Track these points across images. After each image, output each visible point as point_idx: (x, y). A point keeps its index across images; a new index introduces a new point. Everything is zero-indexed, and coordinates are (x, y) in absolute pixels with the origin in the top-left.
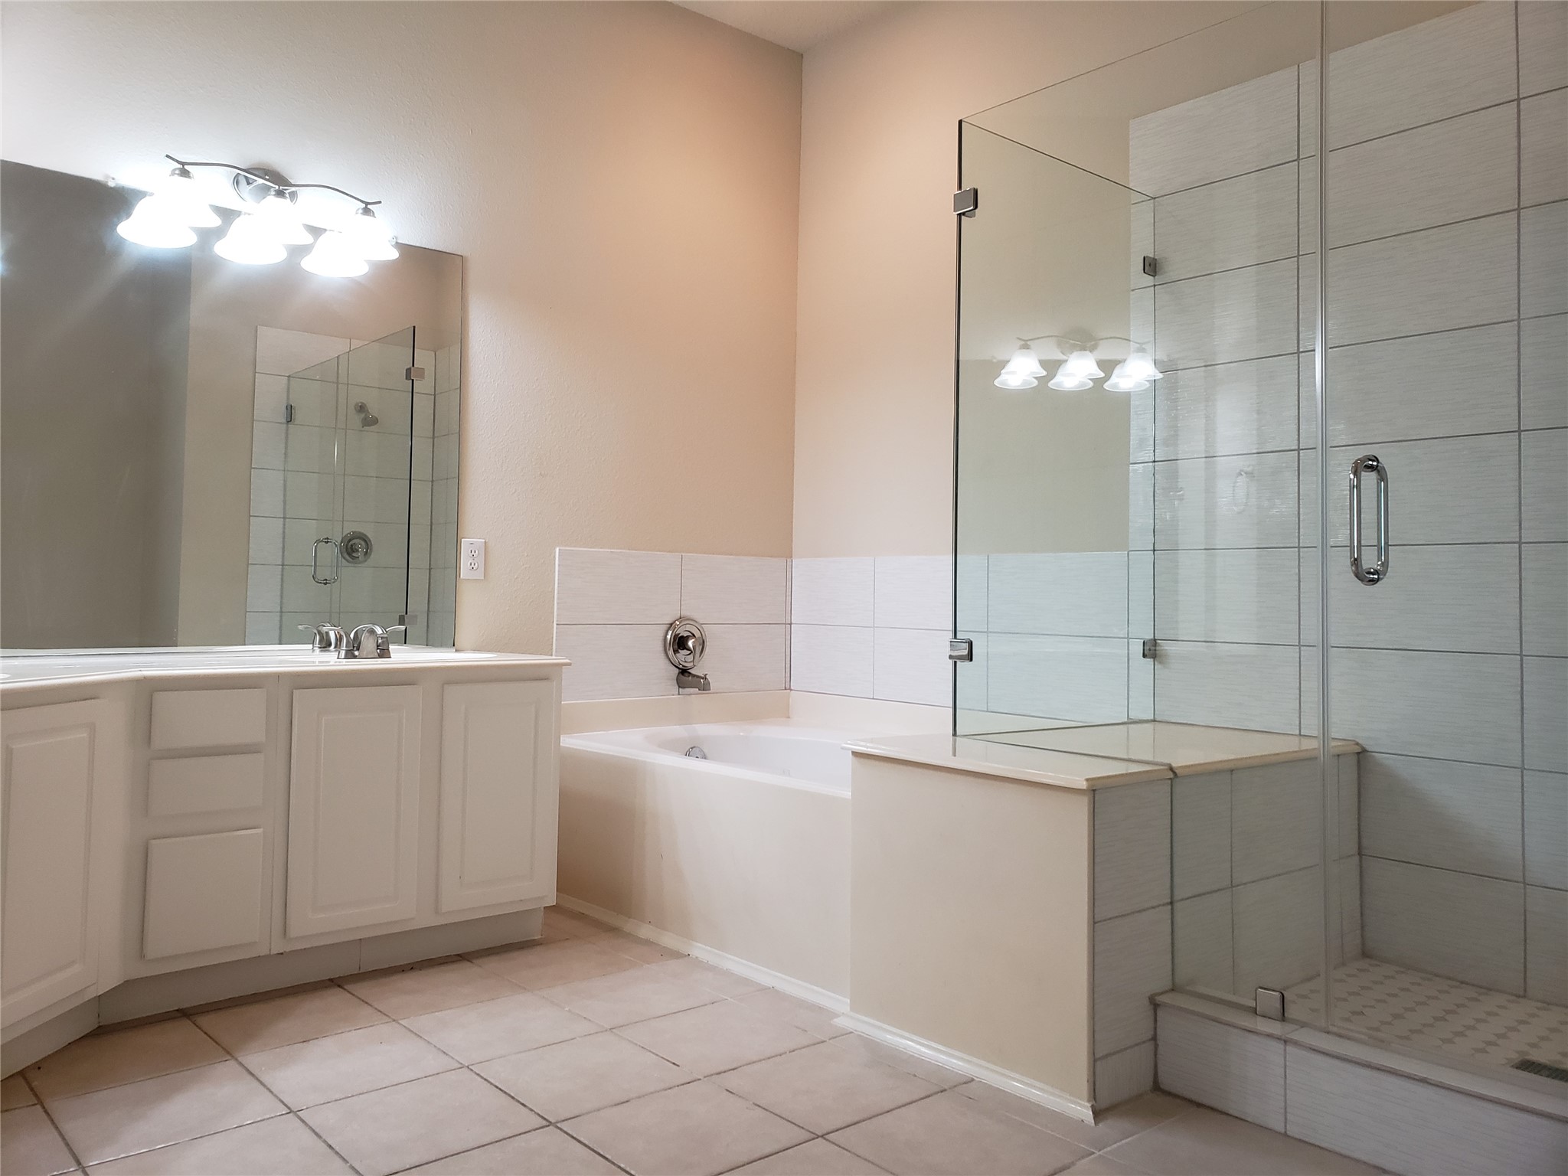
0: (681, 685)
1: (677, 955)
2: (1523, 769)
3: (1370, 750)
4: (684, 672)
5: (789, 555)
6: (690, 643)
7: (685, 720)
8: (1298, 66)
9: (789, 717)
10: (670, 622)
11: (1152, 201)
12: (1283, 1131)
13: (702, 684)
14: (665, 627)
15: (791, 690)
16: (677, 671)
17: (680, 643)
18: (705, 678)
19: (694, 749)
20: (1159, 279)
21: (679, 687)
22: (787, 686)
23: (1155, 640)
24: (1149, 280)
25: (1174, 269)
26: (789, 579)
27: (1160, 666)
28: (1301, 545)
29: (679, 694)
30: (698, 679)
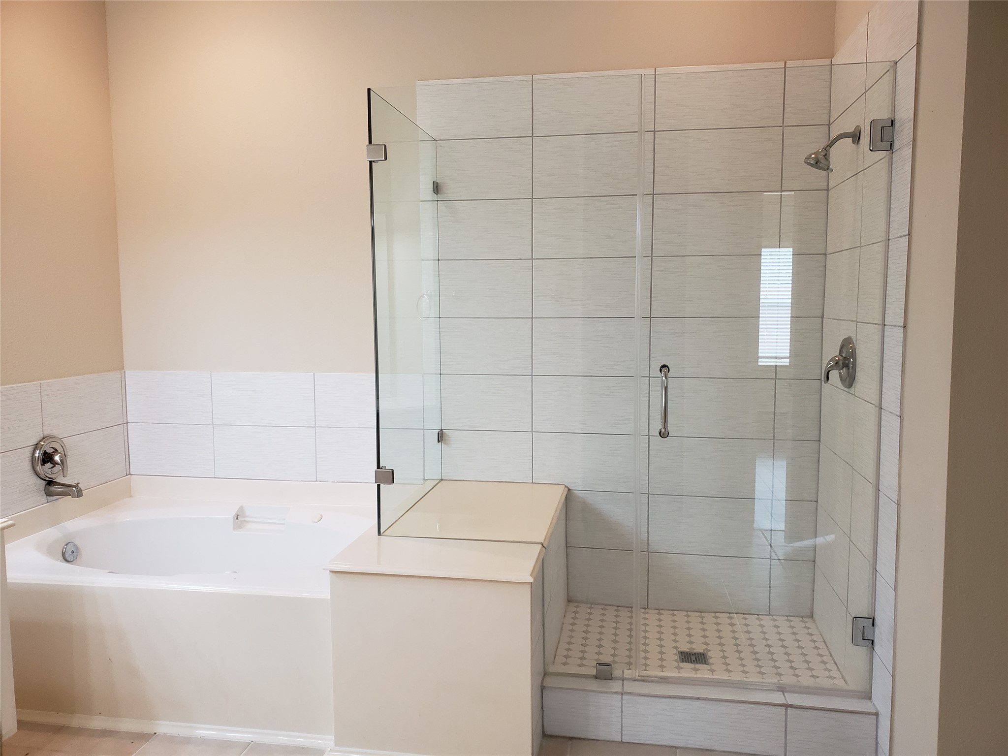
0: (49, 494)
1: (145, 737)
2: (649, 494)
3: (573, 489)
4: (50, 483)
5: (120, 367)
6: (57, 458)
7: (55, 521)
8: (533, 76)
9: (131, 496)
10: (35, 443)
11: (435, 142)
12: (620, 740)
13: (74, 491)
14: (31, 449)
15: (131, 475)
16: (44, 483)
17: (47, 458)
18: (76, 486)
19: (69, 545)
20: (440, 197)
21: (47, 496)
22: (128, 473)
23: (442, 430)
24: (435, 197)
25: (451, 190)
26: (124, 387)
27: (445, 446)
28: (533, 374)
29: (48, 502)
30: (71, 488)
